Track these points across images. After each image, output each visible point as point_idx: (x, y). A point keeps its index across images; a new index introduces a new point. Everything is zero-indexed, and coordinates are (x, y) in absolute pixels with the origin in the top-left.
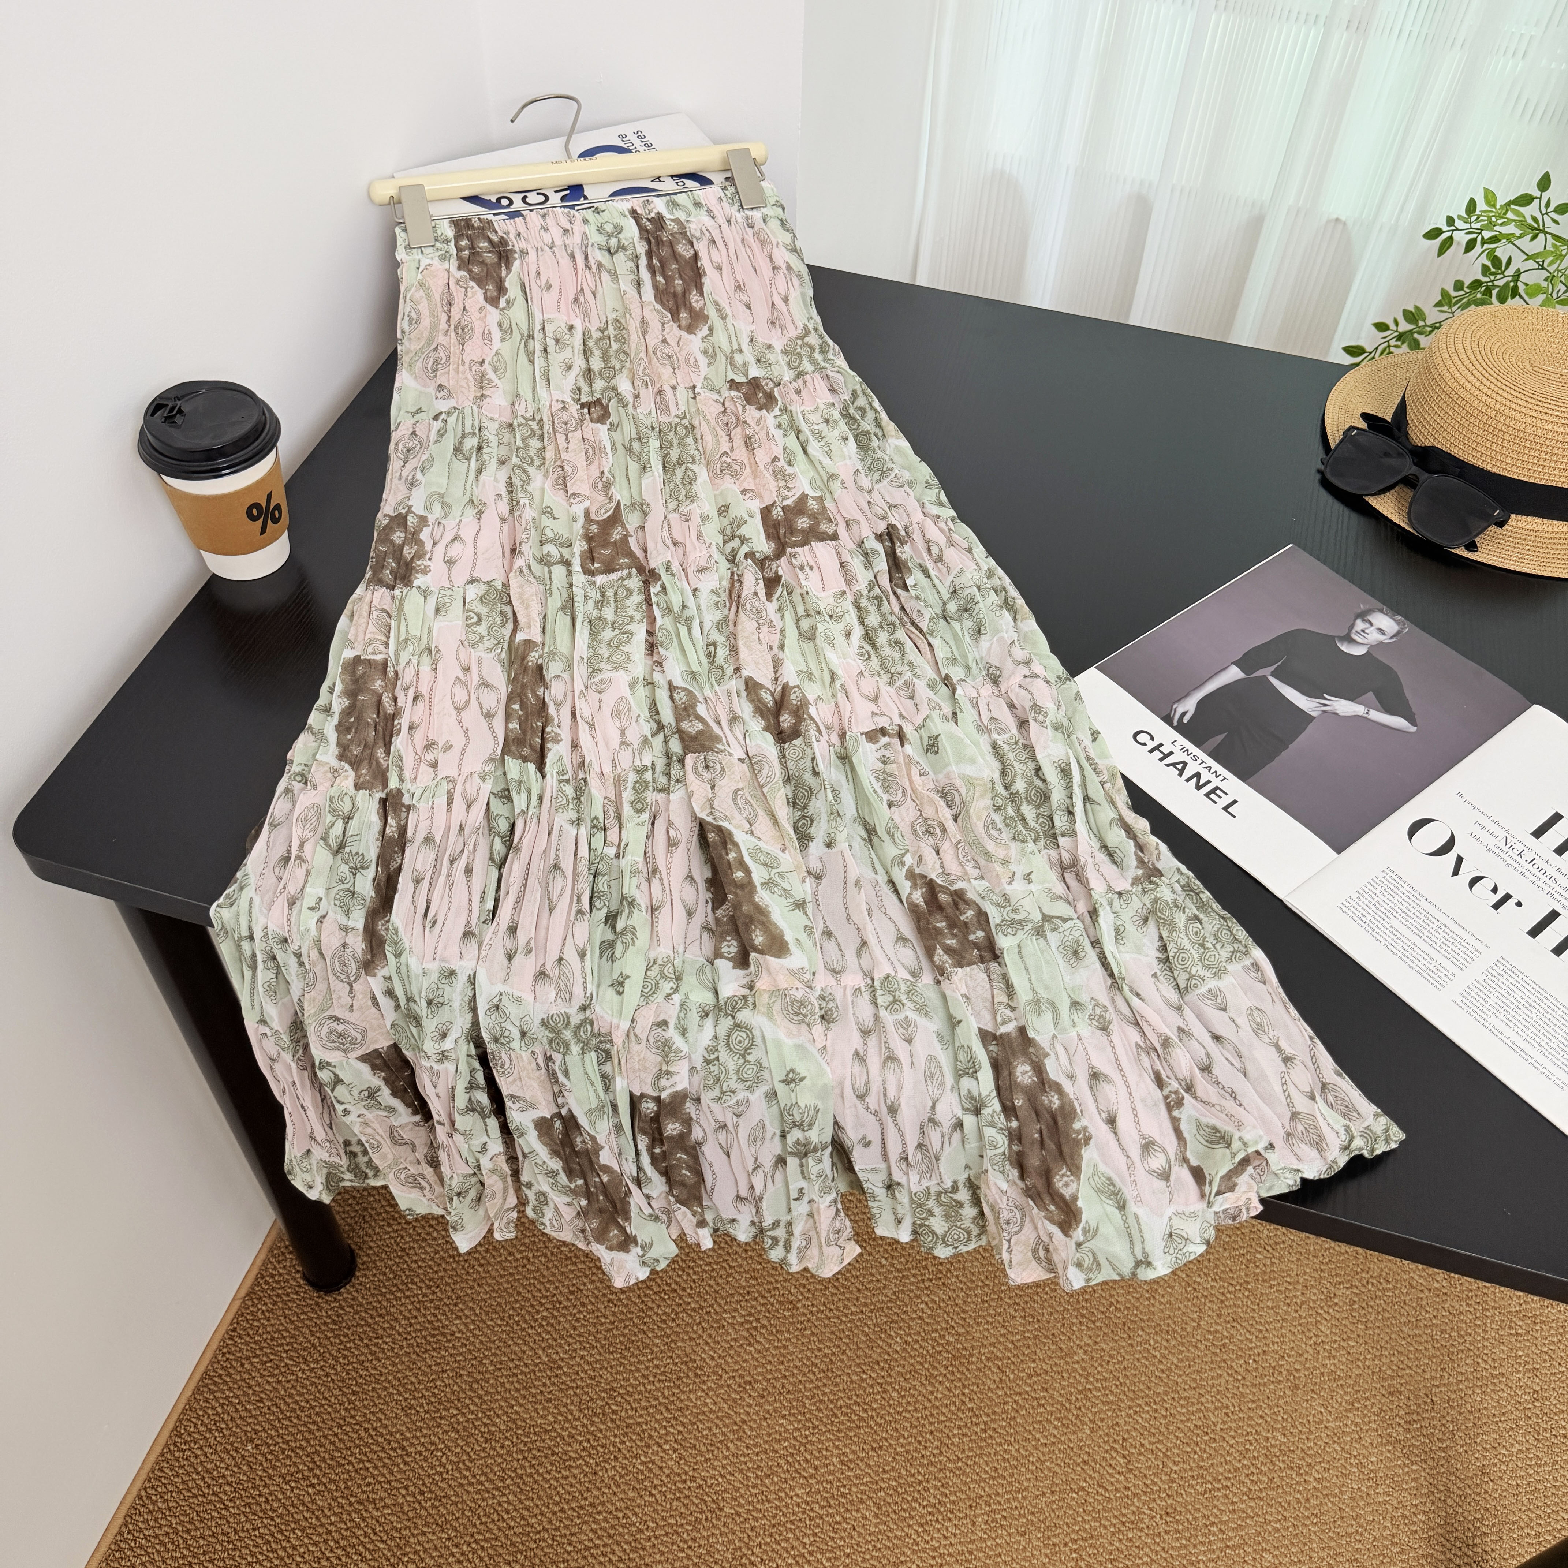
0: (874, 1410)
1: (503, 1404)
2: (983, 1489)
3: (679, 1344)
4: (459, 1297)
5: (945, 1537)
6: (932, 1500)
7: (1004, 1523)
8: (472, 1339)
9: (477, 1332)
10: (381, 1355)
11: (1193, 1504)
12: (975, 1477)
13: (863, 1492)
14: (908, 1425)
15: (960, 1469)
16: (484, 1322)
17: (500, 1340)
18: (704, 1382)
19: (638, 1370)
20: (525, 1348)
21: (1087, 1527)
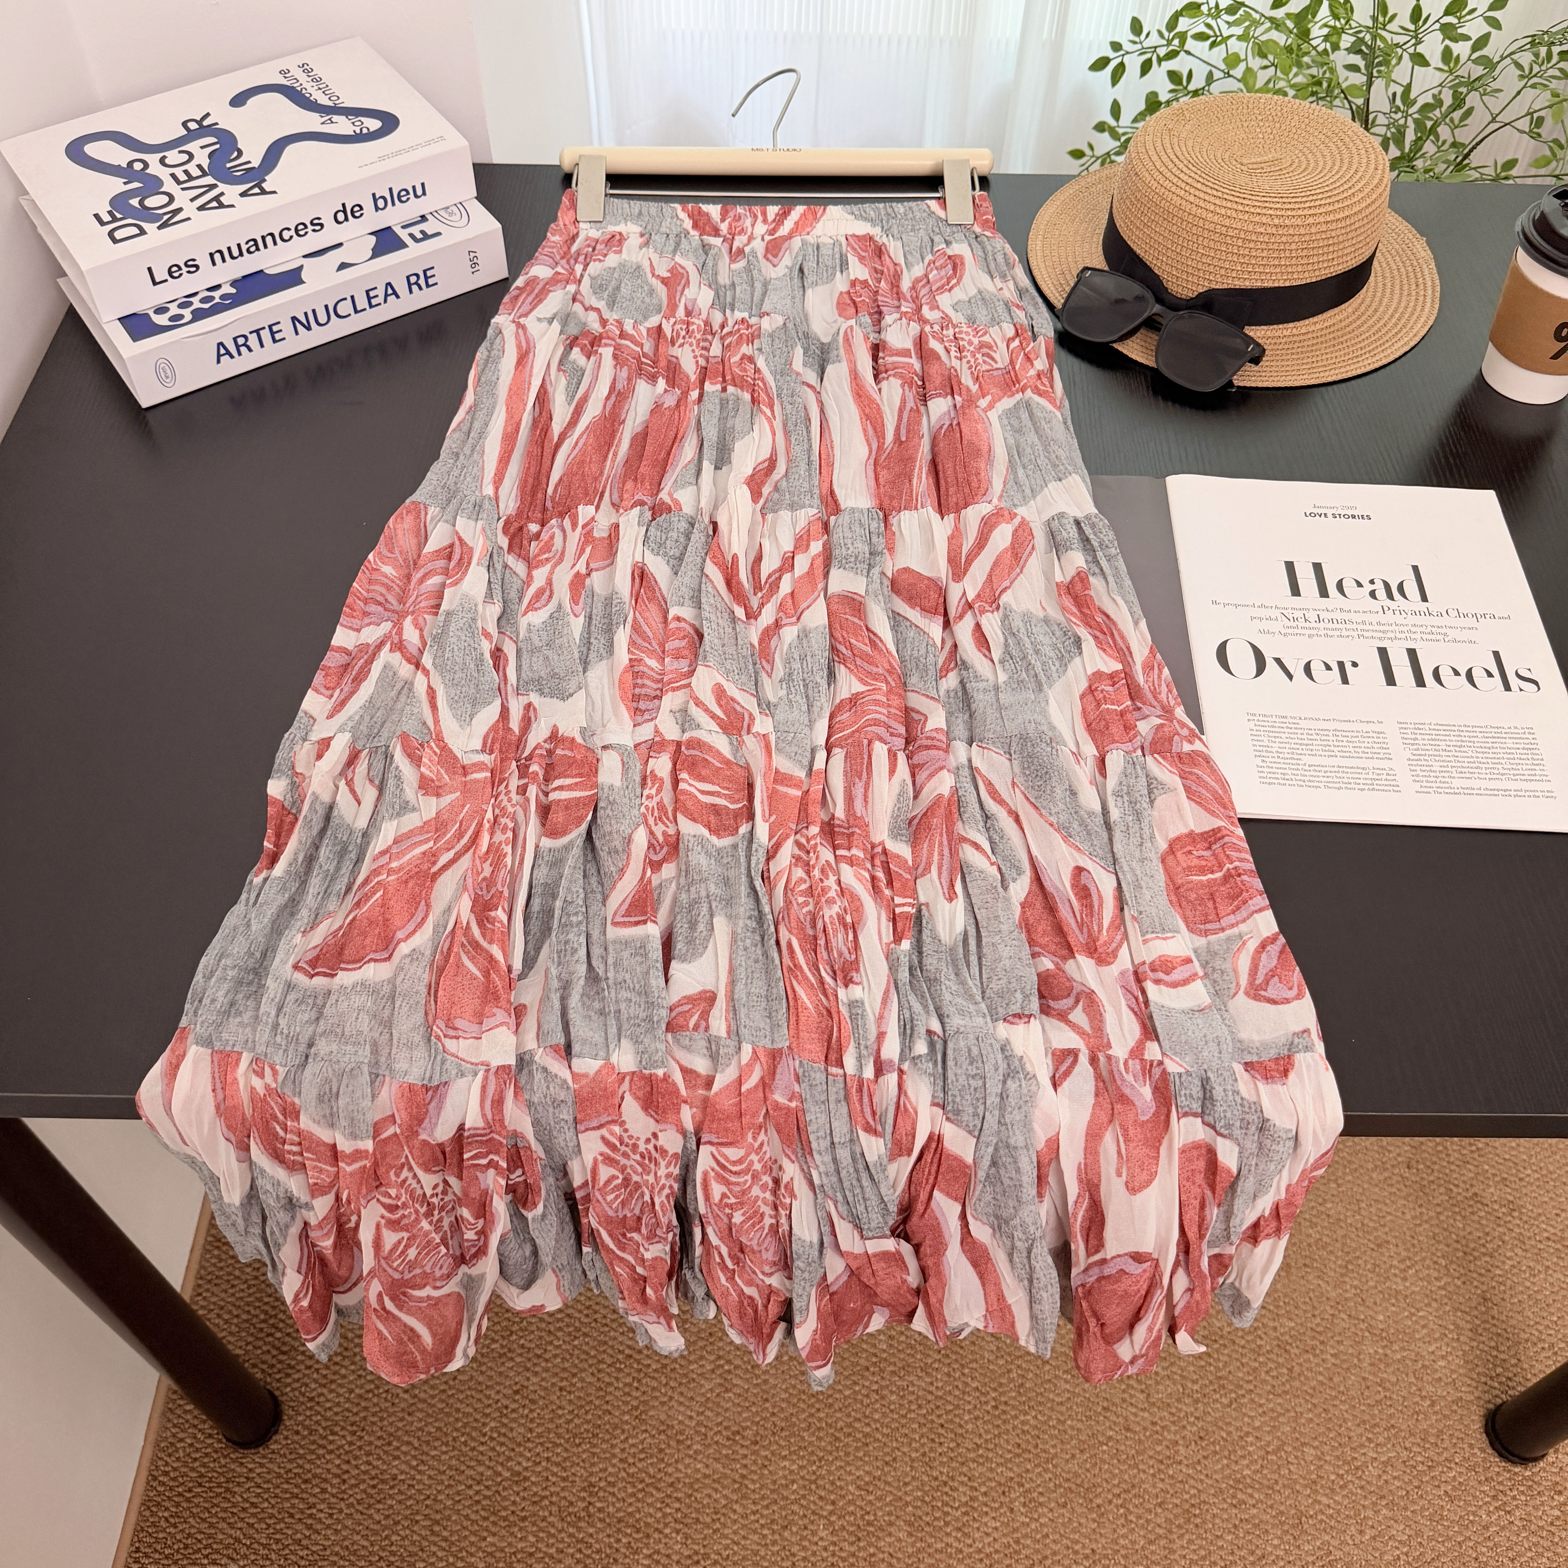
0: (876, 1421)
1: (473, 1539)
2: (1011, 1469)
3: (652, 1413)
4: (391, 1434)
5: (987, 1534)
6: (964, 1499)
7: (1041, 1499)
8: (418, 1477)
9: (422, 1468)
10: (319, 1527)
11: (1222, 1418)
12: (1000, 1460)
13: (890, 1514)
14: (915, 1426)
15: (981, 1456)
16: (428, 1454)
17: (450, 1468)
18: (689, 1447)
19: (614, 1456)
20: (481, 1469)
21: (1126, 1477)
